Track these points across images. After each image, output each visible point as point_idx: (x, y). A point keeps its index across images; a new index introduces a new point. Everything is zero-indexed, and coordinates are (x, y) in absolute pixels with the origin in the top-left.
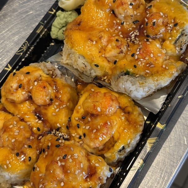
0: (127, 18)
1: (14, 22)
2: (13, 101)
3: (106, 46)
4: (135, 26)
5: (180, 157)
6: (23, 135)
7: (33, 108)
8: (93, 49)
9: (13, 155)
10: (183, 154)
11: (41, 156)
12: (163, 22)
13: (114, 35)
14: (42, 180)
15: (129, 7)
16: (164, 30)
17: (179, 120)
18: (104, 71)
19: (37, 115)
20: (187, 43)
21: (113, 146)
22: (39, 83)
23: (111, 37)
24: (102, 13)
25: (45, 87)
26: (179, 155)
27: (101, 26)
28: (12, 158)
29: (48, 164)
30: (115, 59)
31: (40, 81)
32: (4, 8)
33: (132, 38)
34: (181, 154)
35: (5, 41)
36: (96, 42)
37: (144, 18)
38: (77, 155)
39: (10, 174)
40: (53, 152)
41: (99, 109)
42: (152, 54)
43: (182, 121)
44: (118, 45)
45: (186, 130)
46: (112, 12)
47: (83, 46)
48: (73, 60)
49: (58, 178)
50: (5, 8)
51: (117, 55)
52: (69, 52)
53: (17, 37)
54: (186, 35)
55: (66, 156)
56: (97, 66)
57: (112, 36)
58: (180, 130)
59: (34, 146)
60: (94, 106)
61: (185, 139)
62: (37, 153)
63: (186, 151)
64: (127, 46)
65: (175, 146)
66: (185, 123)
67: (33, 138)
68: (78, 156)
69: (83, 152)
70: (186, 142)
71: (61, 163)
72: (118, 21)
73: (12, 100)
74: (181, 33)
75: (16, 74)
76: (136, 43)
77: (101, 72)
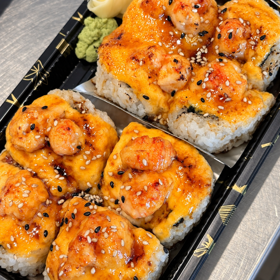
0: (190, 27)
1: (20, 33)
2: (22, 149)
3: (159, 69)
4: (201, 40)
5: (268, 235)
6: (35, 197)
7: (52, 159)
8: (140, 73)
9: (21, 228)
10: (273, 232)
11: (62, 228)
12: (244, 34)
13: (170, 53)
14: (63, 264)
15: (193, 10)
16: (245, 46)
17: (267, 180)
18: (157, 106)
19: (58, 168)
20: (279, 66)
21: (167, 217)
22: (60, 122)
23: (166, 56)
24: (153, 20)
25: (69, 128)
26: (267, 233)
27: (151, 38)
28: (19, 233)
29: (72, 240)
30: (173, 89)
31: (62, 120)
32: (6, 11)
33: (197, 58)
34: (270, 231)
35: (7, 60)
36: (144, 62)
37: (215, 28)
38: (115, 227)
39: (15, 257)
40: (80, 224)
41: (145, 163)
42: (228, 81)
43: (271, 182)
44: (177, 68)
45: (277, 196)
46: (166, 19)
47: (125, 68)
48: (112, 89)
49: (87, 262)
50: (8, 11)
51: (176, 82)
52: (105, 77)
53: (25, 54)
54: (278, 53)
55: (99, 228)
56: (146, 98)
57: (168, 54)
58: (269, 195)
59: (53, 214)
60: (138, 157)
61: (276, 209)
62: (56, 225)
63: (277, 228)
64: (190, 69)
65: (261, 219)
66: (276, 185)
67: (51, 202)
68: (118, 230)
69: (124, 223)
70: (276, 213)
71: (91, 239)
72: (177, 33)
73: (21, 147)
74: (271, 50)
75: (27, 109)
76: (203, 65)
77: (153, 108)
